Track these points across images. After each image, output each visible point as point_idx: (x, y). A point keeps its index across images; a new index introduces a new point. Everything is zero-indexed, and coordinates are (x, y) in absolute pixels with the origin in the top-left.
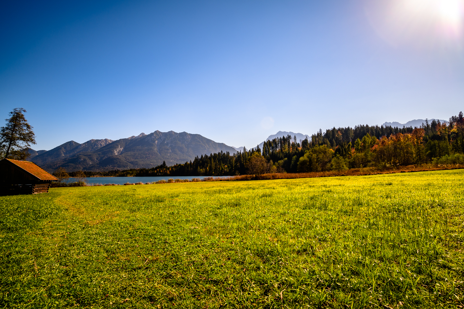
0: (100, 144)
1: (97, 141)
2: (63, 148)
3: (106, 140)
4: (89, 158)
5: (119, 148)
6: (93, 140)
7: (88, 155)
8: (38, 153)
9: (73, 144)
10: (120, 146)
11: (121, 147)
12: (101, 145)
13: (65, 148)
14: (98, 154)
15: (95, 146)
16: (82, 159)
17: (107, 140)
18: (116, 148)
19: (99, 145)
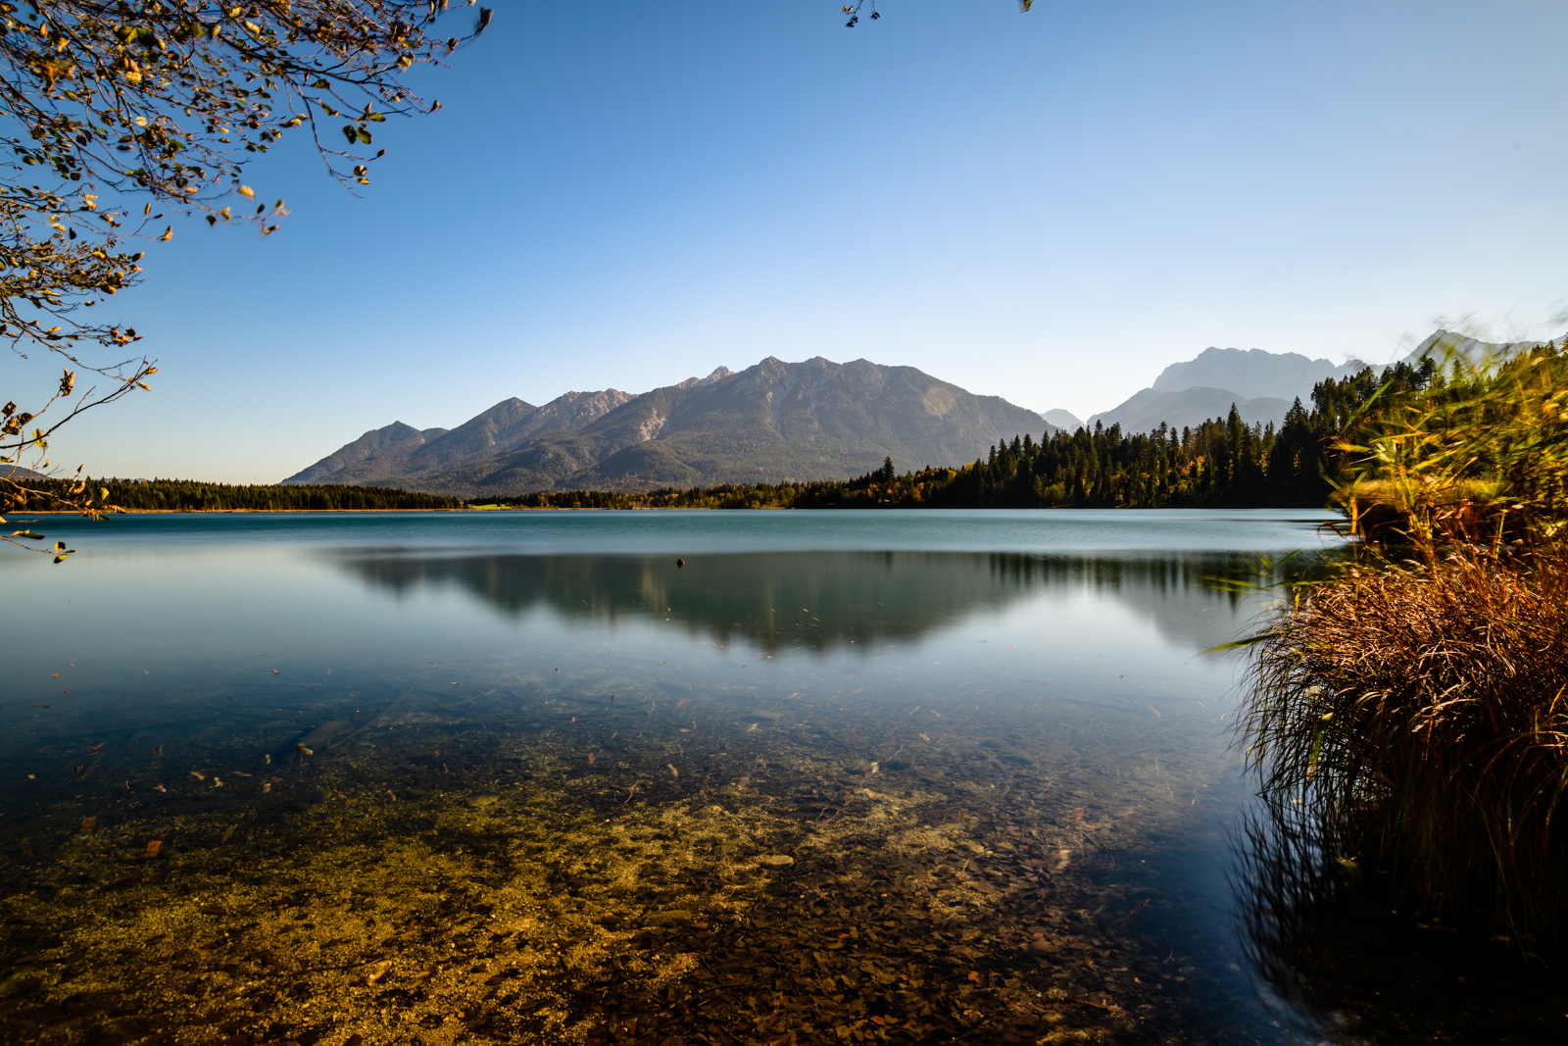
0: (595, 405)
1: (586, 396)
2: (490, 420)
3: (610, 392)
4: (568, 450)
5: (655, 417)
6: (574, 393)
7: (565, 442)
8: (425, 438)
9: (516, 409)
10: (655, 412)
11: (659, 416)
12: (597, 409)
13: (496, 421)
14: (594, 438)
15: (579, 414)
16: (550, 455)
17: (614, 393)
18: (645, 418)
19: (592, 410)
